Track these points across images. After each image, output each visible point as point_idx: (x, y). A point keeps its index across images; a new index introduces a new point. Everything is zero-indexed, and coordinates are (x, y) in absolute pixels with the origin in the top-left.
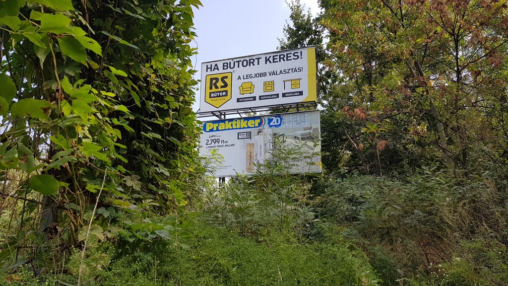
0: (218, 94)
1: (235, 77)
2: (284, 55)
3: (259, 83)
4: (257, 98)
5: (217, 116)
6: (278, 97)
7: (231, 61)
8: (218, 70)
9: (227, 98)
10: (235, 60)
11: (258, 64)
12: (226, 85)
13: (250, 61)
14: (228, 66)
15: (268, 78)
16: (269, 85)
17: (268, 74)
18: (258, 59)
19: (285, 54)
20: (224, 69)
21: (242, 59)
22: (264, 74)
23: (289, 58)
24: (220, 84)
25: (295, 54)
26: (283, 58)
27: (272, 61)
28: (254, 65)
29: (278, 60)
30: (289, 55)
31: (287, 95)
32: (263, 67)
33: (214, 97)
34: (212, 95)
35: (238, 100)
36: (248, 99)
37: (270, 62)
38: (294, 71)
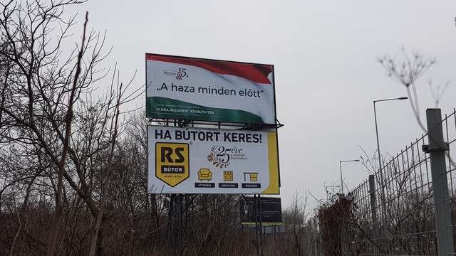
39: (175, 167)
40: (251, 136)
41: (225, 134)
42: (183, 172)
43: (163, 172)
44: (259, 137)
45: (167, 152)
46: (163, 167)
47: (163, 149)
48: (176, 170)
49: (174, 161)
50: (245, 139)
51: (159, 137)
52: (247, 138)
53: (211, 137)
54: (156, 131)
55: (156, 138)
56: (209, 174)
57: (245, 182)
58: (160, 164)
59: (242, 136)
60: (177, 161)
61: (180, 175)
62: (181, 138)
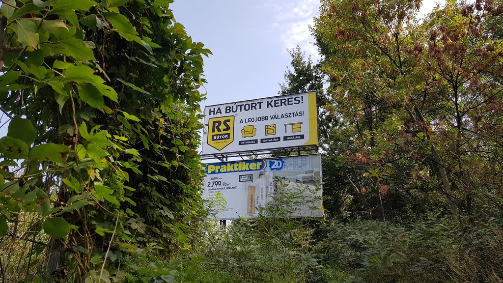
0: (221, 136)
1: (237, 120)
2: (285, 100)
3: (260, 126)
4: (259, 141)
5: (219, 158)
6: (279, 140)
7: (233, 105)
8: (221, 113)
9: (229, 141)
10: (237, 104)
11: (260, 108)
12: (228, 128)
13: (252, 105)
14: (231, 109)
15: (270, 122)
16: (271, 128)
17: (269, 118)
18: (260, 103)
19: (286, 98)
20: (226, 112)
21: (245, 104)
22: (266, 118)
23: (290, 103)
24: (222, 127)
25: (297, 99)
26: (284, 103)
27: (273, 105)
28: (256, 109)
29: (279, 104)
30: (290, 100)
31: (288, 138)
32: (265, 111)
33: (216, 139)
34: (215, 138)
35: (240, 143)
36: (250, 142)
37: (272, 107)
38: (296, 115)
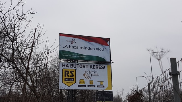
39: (70, 78)
40: (101, 67)
41: (90, 65)
42: (73, 81)
43: (65, 80)
44: (104, 67)
45: (67, 73)
46: (65, 79)
47: (65, 71)
48: (71, 80)
49: (70, 76)
50: (98, 68)
51: (64, 66)
52: (99, 67)
53: (84, 67)
54: (63, 64)
55: (63, 67)
56: (84, 82)
57: (98, 85)
58: (64, 77)
59: (97, 66)
60: (71, 76)
61: (72, 82)
62: (73, 67)
